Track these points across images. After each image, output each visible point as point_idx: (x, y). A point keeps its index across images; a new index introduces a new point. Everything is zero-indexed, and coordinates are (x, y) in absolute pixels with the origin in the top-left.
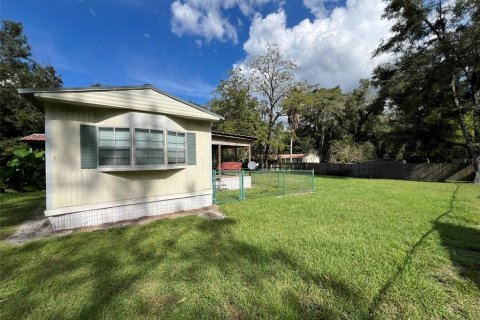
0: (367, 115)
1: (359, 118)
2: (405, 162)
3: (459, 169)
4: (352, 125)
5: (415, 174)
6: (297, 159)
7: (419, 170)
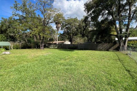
0: (85, 28)
1: (83, 29)
2: (95, 43)
3: (113, 45)
4: (81, 31)
5: (99, 48)
6: (62, 43)
7: (100, 46)
